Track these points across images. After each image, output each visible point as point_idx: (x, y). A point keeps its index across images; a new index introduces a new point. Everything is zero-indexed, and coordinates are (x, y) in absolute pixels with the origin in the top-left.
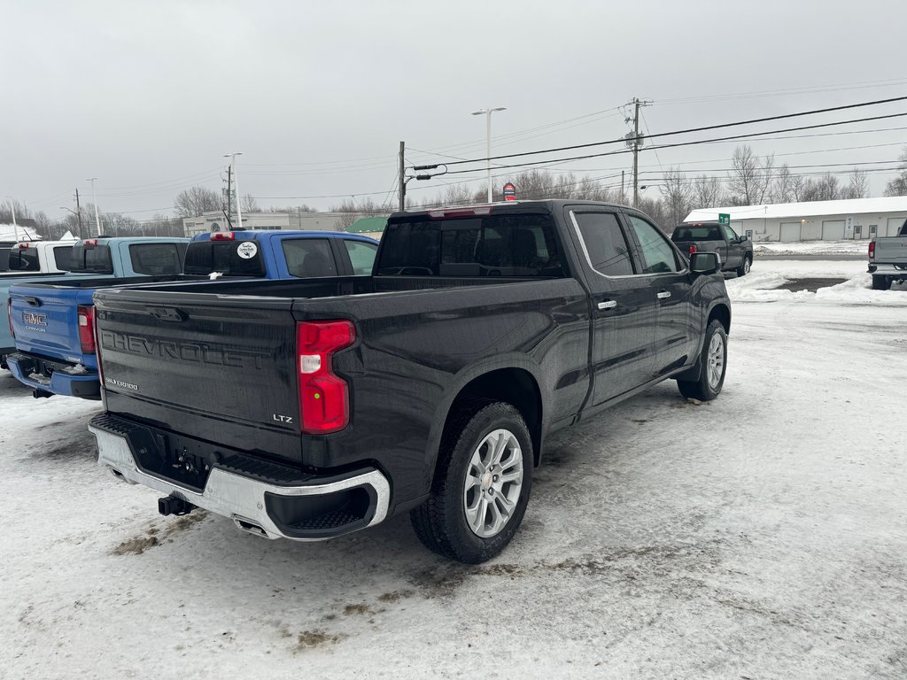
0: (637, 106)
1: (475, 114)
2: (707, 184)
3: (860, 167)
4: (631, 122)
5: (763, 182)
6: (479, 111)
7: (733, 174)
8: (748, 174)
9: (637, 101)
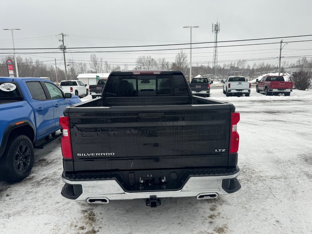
0: (63, 36)
1: (5, 30)
2: (82, 66)
3: (126, 64)
4: (61, 41)
5: (100, 66)
6: (7, 29)
7: (91, 62)
8: (95, 63)
9: (63, 34)
